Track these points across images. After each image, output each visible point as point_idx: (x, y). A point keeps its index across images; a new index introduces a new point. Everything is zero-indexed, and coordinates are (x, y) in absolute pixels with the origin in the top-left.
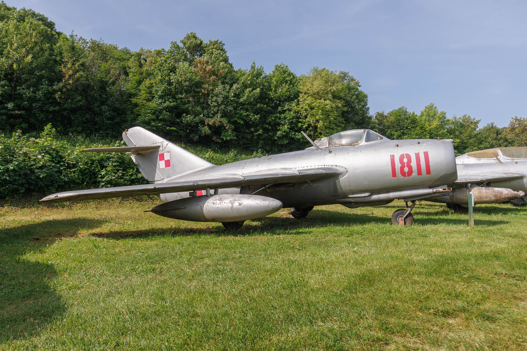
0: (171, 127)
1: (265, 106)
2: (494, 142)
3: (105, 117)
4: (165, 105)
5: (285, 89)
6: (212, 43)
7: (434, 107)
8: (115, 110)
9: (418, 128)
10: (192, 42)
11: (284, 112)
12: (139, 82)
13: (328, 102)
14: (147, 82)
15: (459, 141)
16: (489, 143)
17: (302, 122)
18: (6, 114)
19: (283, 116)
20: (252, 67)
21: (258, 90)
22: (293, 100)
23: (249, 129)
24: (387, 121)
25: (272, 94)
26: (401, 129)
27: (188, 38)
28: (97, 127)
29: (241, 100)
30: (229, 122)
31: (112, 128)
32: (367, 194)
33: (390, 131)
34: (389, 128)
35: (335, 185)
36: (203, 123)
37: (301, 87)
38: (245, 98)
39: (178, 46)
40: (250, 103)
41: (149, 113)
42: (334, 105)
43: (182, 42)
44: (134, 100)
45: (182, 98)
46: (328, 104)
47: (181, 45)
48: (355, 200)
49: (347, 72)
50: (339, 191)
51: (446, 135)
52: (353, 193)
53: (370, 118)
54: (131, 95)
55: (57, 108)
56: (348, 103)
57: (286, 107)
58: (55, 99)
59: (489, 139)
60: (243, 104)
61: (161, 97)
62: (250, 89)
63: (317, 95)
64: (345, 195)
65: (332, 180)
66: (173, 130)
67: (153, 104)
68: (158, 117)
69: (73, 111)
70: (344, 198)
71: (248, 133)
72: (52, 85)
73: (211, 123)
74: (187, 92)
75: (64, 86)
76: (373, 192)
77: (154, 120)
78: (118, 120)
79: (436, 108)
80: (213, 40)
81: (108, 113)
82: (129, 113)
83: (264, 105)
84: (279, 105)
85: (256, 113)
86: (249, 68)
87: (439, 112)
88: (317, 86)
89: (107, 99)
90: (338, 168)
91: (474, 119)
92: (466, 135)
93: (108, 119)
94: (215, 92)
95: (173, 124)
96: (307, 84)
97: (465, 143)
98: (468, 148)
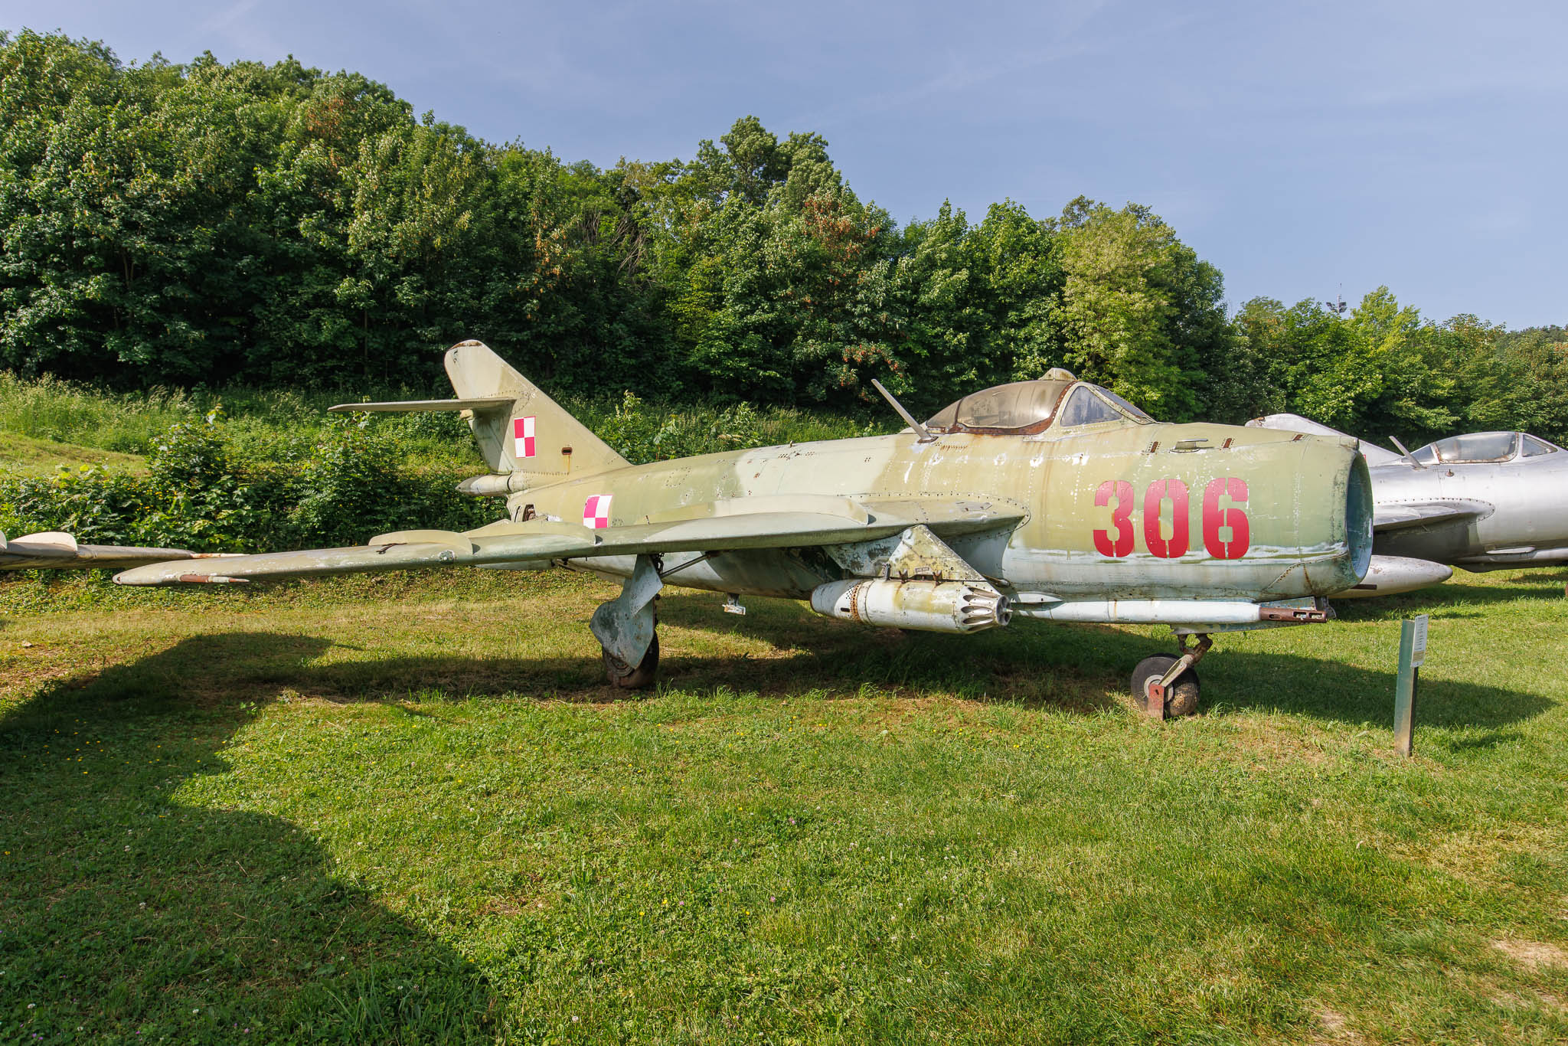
0: (765, 371)
1: (980, 312)
2: (1543, 384)
3: (623, 350)
4: (754, 318)
5: (1026, 267)
6: (796, 140)
7: (1388, 297)
8: (639, 332)
9: (1350, 356)
10: (753, 142)
11: (1023, 323)
12: (684, 263)
13: (1136, 296)
14: (704, 262)
15: (1452, 383)
16: (1530, 387)
17: (1072, 351)
18: (417, 351)
19: (1022, 334)
20: (942, 212)
21: (964, 274)
22: (1046, 293)
23: (939, 370)
24: (1271, 339)
25: (993, 280)
26: (1304, 358)
27: (741, 130)
28: (603, 374)
29: (924, 298)
30: (896, 353)
31: (635, 376)
32: (1528, 549)
33: (1279, 363)
34: (1273, 354)
35: (1466, 532)
36: (836, 357)
37: (1070, 261)
38: (936, 293)
39: (716, 152)
40: (945, 307)
41: (717, 338)
42: (1151, 306)
43: (725, 140)
44: (674, 307)
45: (787, 297)
46: (1139, 302)
47: (724, 150)
48: (1499, 559)
49: (1146, 206)
50: (1472, 542)
51: (1420, 369)
52: (1499, 546)
53: (1231, 331)
54: (665, 294)
55: (525, 335)
56: (1178, 299)
57: (1029, 311)
58: (521, 313)
59: (1531, 377)
60: (928, 309)
61: (739, 298)
62: (947, 271)
63: (1110, 281)
64: (1481, 550)
65: (1461, 524)
66: (769, 376)
67: (727, 316)
68: (736, 345)
69: (557, 340)
70: (1476, 555)
71: (934, 377)
72: (514, 280)
73: (858, 357)
74: (797, 280)
75: (541, 283)
76: (1540, 545)
77: (728, 355)
78: (647, 356)
79: (1391, 299)
80: (800, 132)
81: (627, 342)
82: (667, 338)
83: (978, 308)
84: (1011, 307)
85: (959, 328)
86: (936, 216)
87: (1400, 309)
88: (1111, 257)
89: (621, 307)
90: (1474, 504)
91: (1489, 323)
92: (1470, 367)
93: (630, 354)
94: (861, 280)
95: (768, 362)
96: (1083, 251)
97: (1468, 389)
98: (1476, 400)
